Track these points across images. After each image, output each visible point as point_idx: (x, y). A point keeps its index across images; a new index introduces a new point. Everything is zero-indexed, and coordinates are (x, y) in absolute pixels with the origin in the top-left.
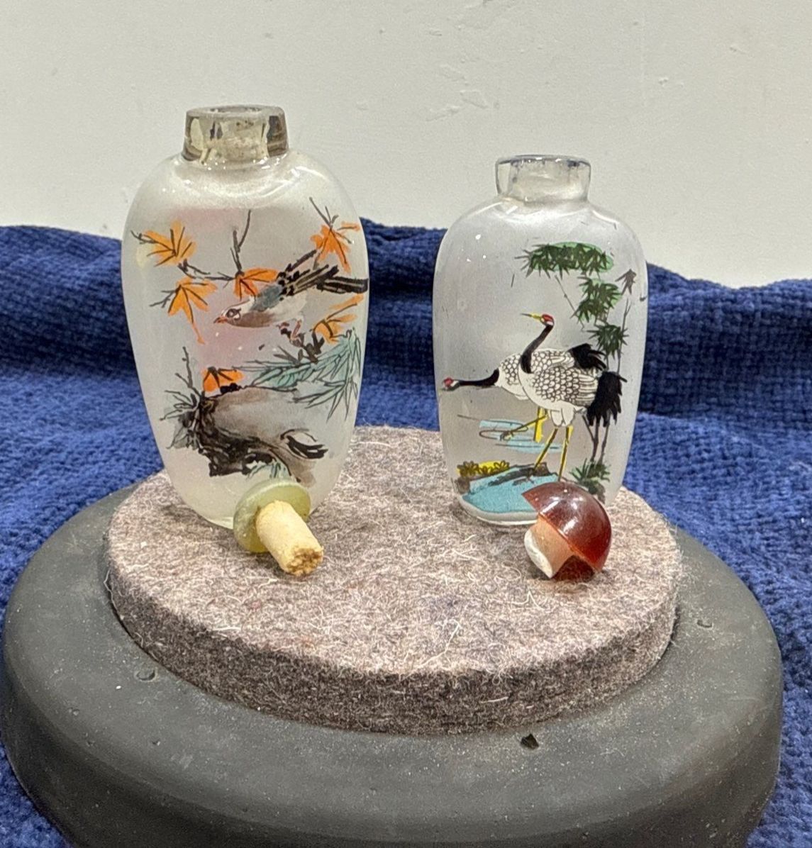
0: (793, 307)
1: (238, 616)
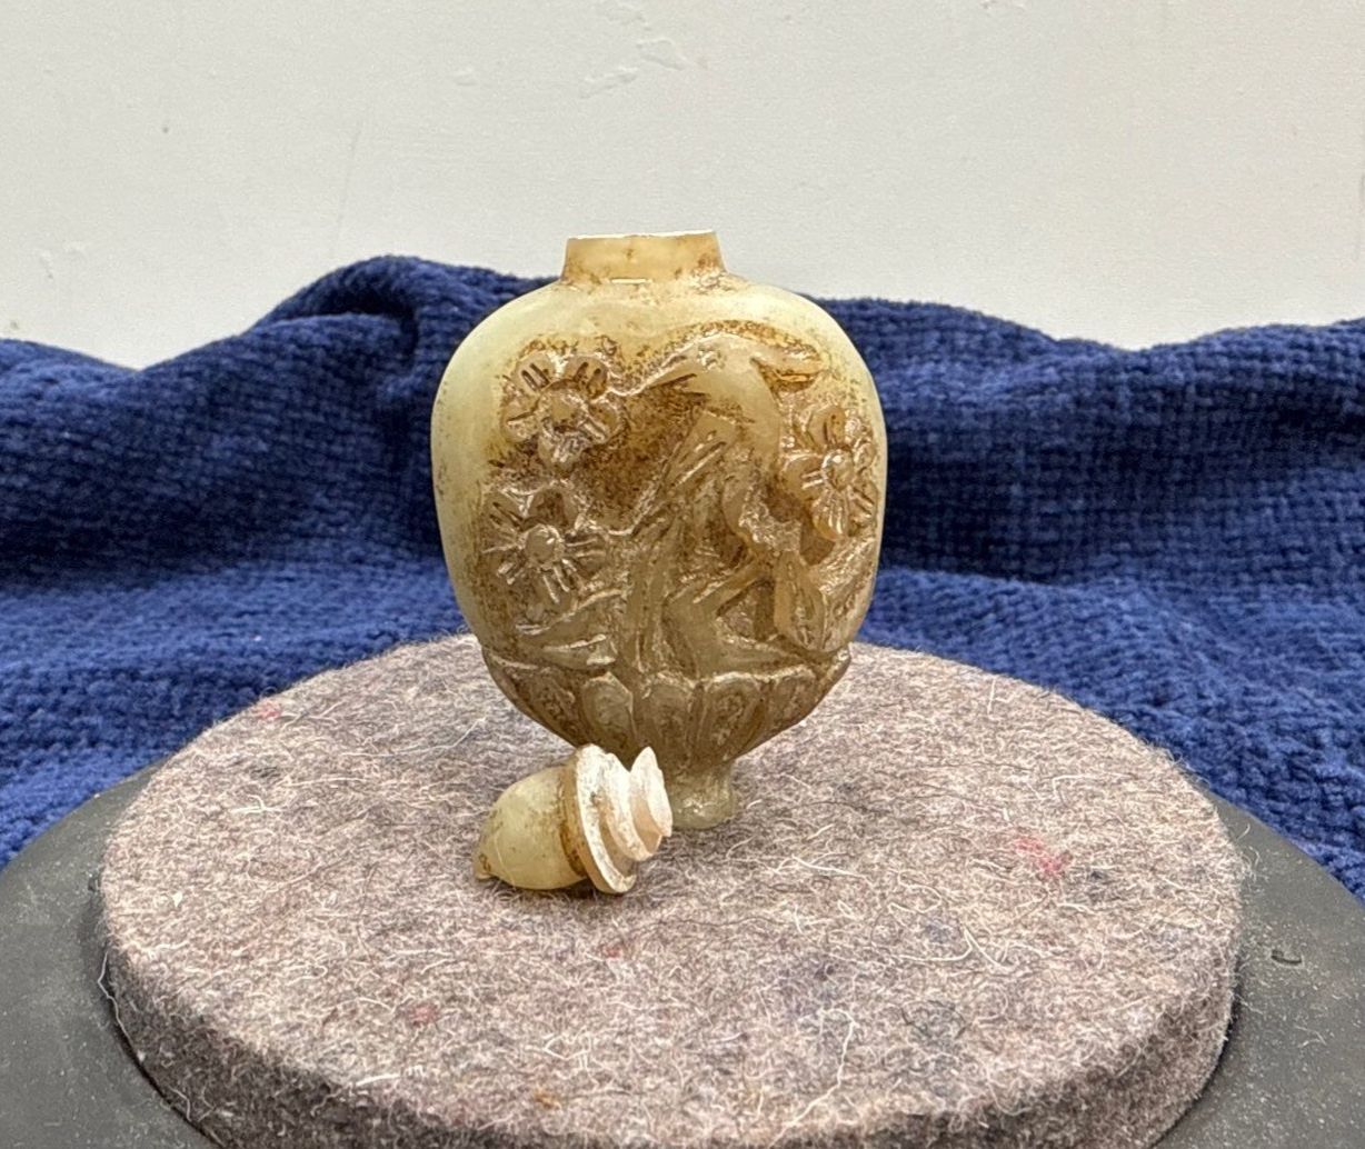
0: (1249, 372)
1: (391, 1045)
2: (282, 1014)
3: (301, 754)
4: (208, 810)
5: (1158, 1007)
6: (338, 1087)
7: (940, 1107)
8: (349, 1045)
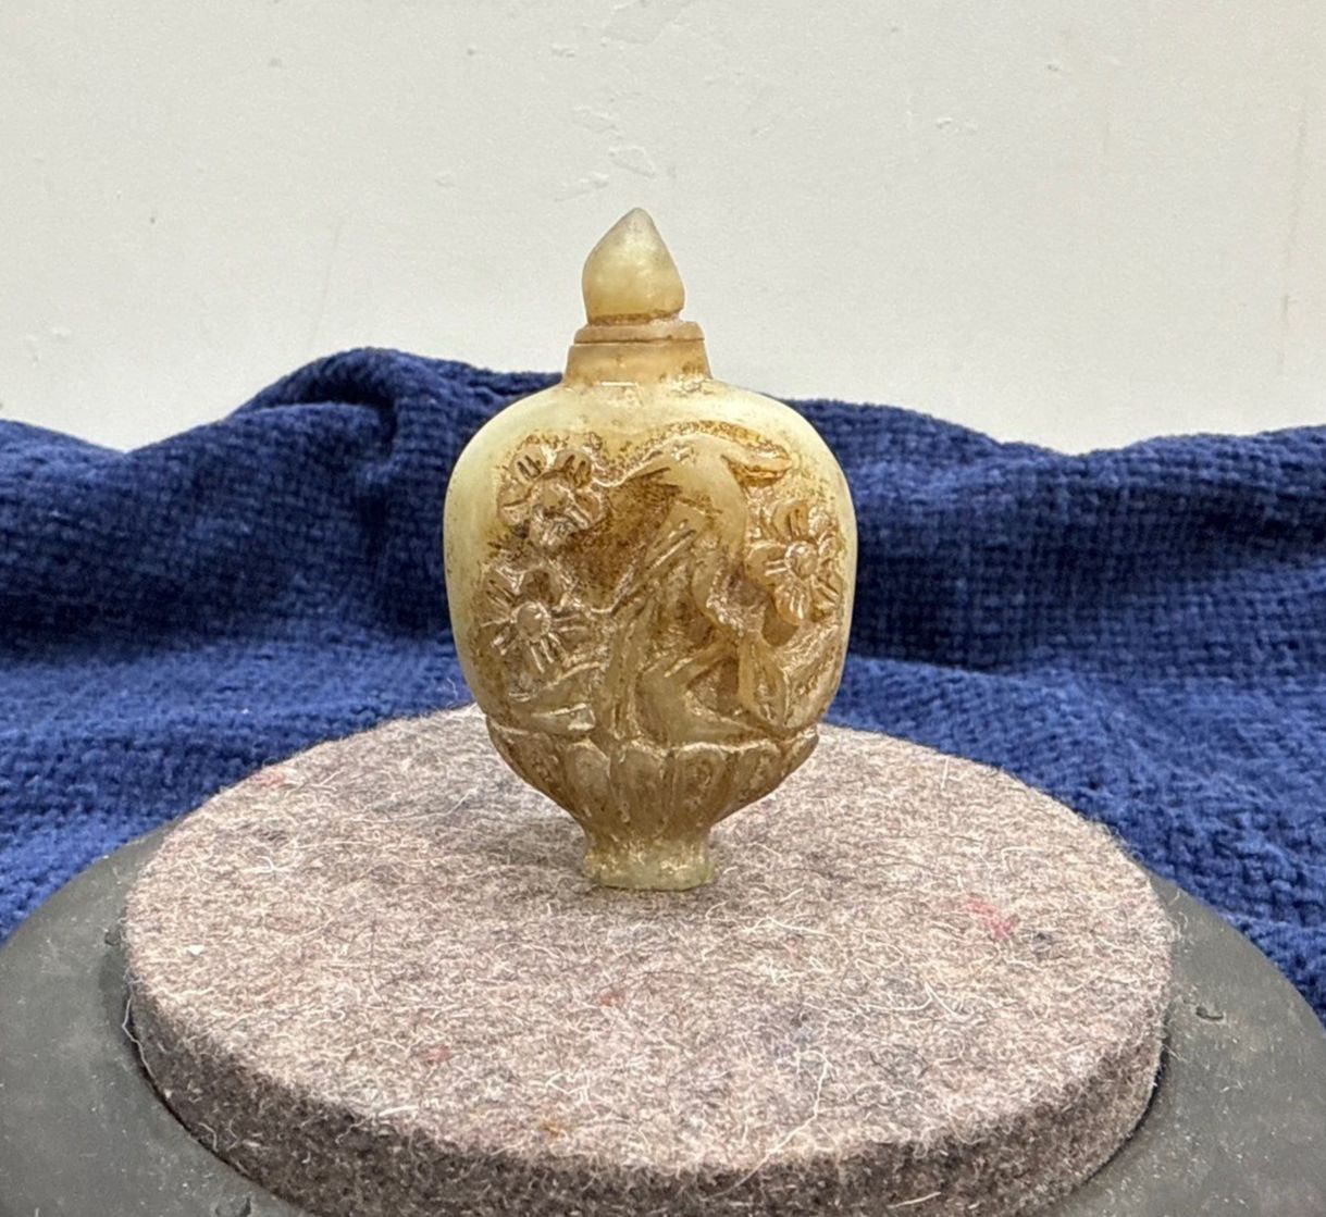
0: (1178, 478)
1: (408, 1081)
2: (306, 1053)
3: (305, 819)
4: (222, 869)
5: (1098, 1051)
6: (361, 1117)
7: (905, 1136)
8: (370, 1081)
